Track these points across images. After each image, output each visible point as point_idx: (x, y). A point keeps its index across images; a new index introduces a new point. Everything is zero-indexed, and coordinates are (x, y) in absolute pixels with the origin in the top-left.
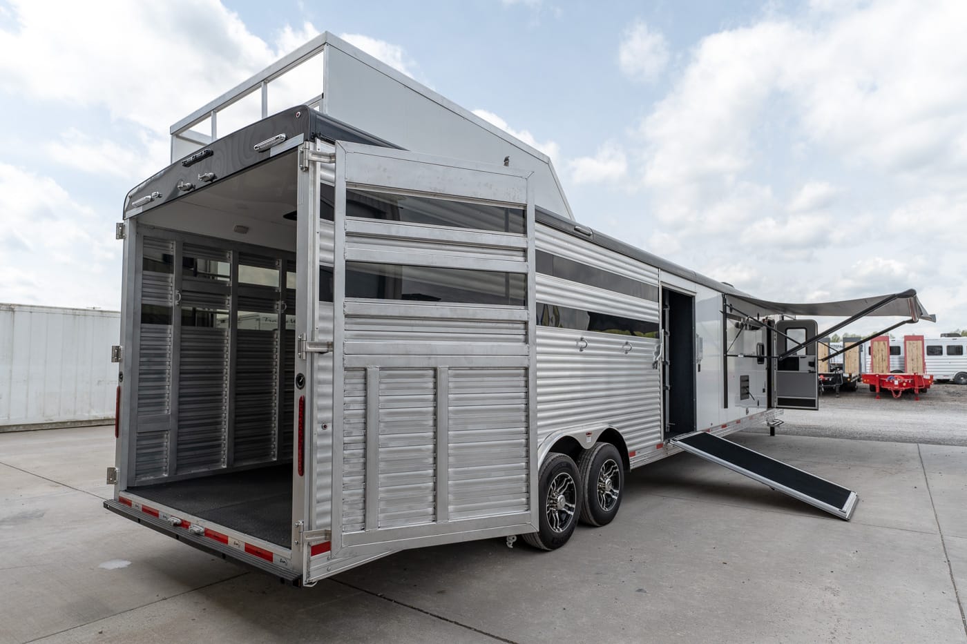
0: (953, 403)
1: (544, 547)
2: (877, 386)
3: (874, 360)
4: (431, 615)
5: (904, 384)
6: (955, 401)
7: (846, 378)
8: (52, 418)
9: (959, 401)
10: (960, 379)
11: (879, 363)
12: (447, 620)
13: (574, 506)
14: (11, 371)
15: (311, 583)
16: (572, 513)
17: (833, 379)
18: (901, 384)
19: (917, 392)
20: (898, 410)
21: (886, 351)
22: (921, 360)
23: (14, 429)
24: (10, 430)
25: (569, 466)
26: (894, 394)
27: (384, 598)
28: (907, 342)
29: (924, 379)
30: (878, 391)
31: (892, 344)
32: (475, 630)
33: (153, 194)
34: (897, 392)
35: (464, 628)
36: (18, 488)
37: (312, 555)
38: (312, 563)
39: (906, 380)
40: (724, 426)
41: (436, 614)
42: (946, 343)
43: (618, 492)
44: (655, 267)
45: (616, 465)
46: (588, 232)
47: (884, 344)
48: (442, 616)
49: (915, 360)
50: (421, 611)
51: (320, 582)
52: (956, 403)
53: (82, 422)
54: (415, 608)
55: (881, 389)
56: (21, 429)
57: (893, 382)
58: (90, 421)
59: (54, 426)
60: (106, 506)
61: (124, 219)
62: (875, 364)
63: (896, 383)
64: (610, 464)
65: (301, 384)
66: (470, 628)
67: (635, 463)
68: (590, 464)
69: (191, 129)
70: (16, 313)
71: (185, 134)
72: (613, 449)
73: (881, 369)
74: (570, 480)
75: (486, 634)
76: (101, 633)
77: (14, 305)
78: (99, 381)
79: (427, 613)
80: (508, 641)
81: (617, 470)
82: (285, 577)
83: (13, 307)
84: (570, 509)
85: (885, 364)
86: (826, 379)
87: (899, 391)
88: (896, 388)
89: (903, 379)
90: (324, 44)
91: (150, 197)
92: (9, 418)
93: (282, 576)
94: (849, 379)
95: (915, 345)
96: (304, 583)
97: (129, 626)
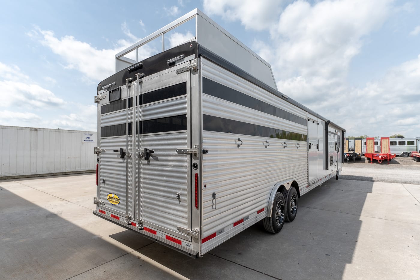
0: (404, 165)
1: (275, 233)
2: (371, 158)
3: (368, 147)
4: (241, 265)
5: (383, 158)
6: (405, 164)
7: (358, 155)
8: (52, 171)
9: (407, 164)
10: (404, 155)
11: (370, 149)
12: (250, 269)
13: (283, 214)
14: (37, 154)
15: (201, 256)
16: (283, 217)
17: (352, 155)
18: (382, 158)
19: (389, 161)
20: (381, 168)
21: (373, 144)
22: (388, 147)
23: (38, 176)
24: (37, 176)
25: (282, 197)
26: (379, 161)
27: (216, 256)
28: (382, 140)
29: (392, 155)
30: (371, 160)
31: (375, 141)
32: (265, 274)
33: (113, 84)
34: (380, 161)
35: (259, 273)
36: (49, 201)
37: (202, 243)
38: (202, 247)
39: (384, 156)
40: (326, 177)
41: (243, 265)
42: (398, 140)
43: (296, 207)
44: (305, 111)
45: (296, 196)
46: (286, 97)
47: (372, 141)
48: (247, 267)
49: (385, 147)
50: (236, 263)
51: (204, 255)
52: (406, 165)
53: (63, 173)
54: (232, 262)
55: (373, 160)
56: (41, 175)
57: (379, 157)
58: (66, 173)
59: (53, 175)
60: (94, 213)
61: (97, 94)
62: (368, 149)
63: (380, 157)
64: (294, 195)
65: (195, 167)
66: (262, 273)
67: (301, 194)
68: (288, 196)
69: (124, 56)
70: (38, 132)
71: (121, 58)
72: (294, 189)
73: (371, 151)
74: (282, 203)
75: (271, 276)
76: (105, 272)
77: (37, 128)
78: (69, 157)
79: (239, 265)
80: (278, 279)
81: (296, 198)
82: (191, 253)
83: (36, 129)
84: (282, 215)
85: (373, 149)
86: (350, 155)
87: (381, 160)
88: (380, 159)
89: (383, 156)
90: (196, 14)
91: (111, 85)
92: (36, 171)
93: (190, 253)
94: (359, 155)
95: (385, 141)
96: (199, 256)
97: (115, 268)
